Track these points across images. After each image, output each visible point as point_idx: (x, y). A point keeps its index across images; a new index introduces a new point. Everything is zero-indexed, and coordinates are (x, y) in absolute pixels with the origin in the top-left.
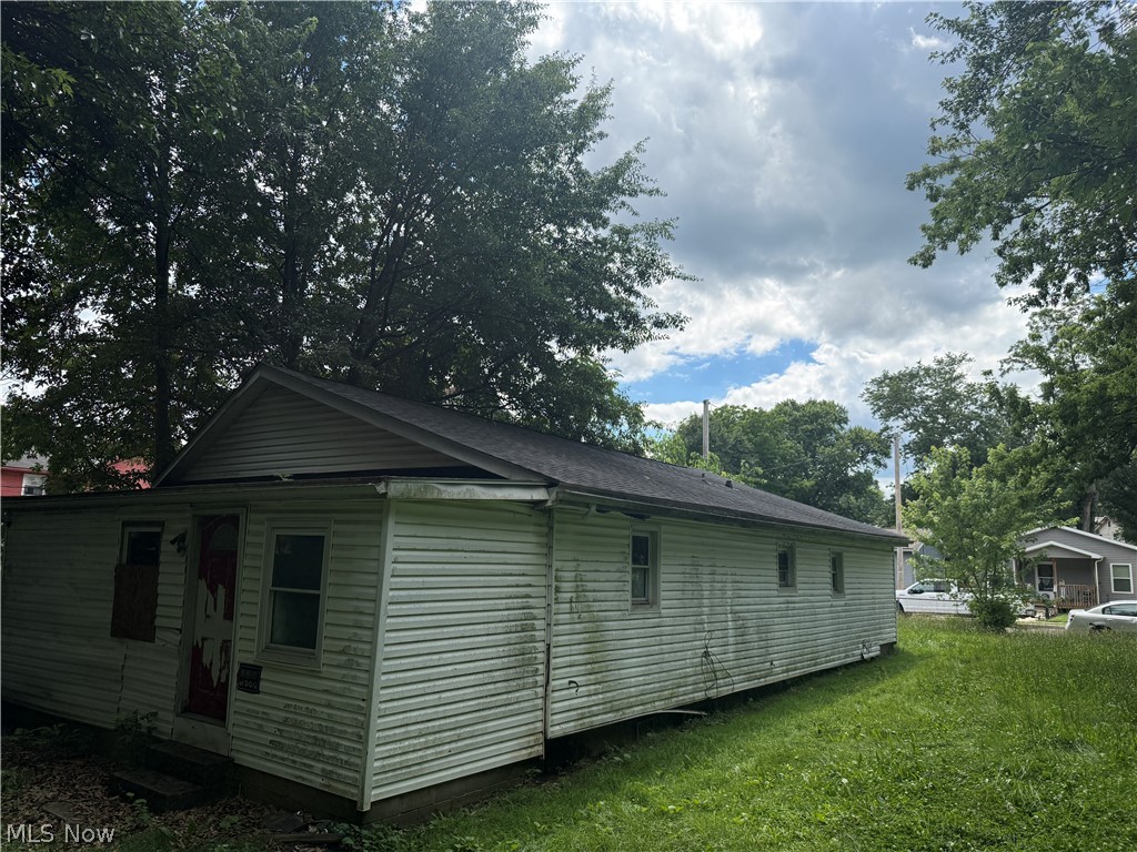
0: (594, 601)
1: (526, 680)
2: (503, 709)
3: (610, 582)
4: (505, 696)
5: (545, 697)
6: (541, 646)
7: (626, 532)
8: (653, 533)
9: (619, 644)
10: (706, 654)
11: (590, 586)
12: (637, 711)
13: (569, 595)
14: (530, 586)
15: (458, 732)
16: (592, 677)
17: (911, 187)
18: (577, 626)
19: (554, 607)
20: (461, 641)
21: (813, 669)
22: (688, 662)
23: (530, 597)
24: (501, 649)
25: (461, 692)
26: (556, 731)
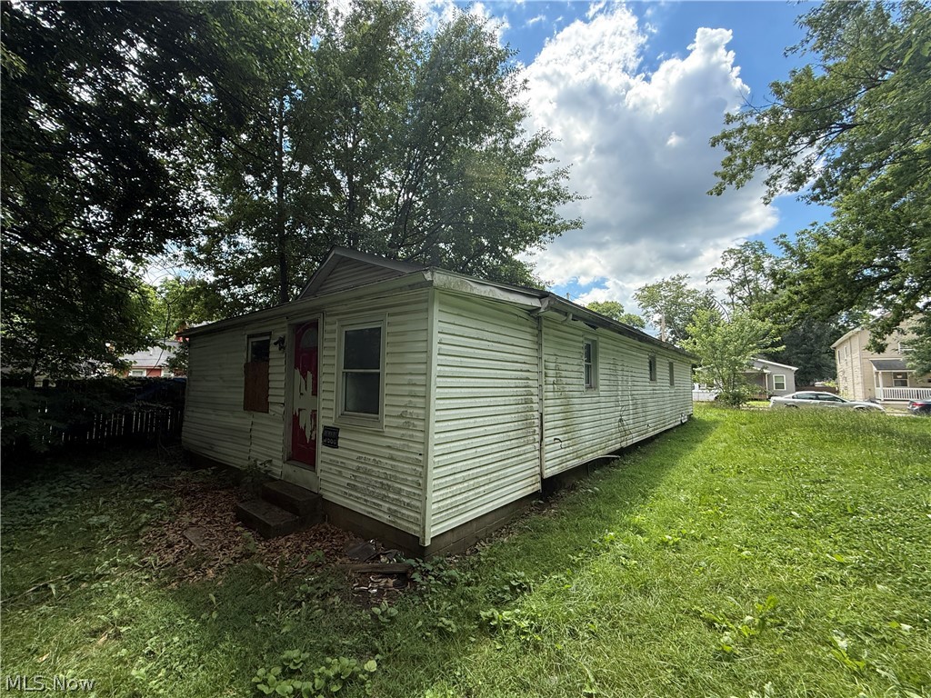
0: (566, 384)
1: (528, 438)
2: (516, 459)
3: (574, 370)
4: (517, 450)
5: (540, 450)
6: (536, 414)
7: (581, 339)
8: (594, 341)
9: (580, 414)
10: (621, 420)
11: (564, 373)
12: (589, 458)
13: (552, 379)
14: (528, 371)
15: (489, 477)
16: (566, 435)
17: (713, 145)
18: (558, 401)
19: (544, 387)
20: (488, 409)
21: (664, 429)
22: (613, 426)
23: (529, 379)
24: (513, 416)
25: (489, 447)
26: (548, 473)
